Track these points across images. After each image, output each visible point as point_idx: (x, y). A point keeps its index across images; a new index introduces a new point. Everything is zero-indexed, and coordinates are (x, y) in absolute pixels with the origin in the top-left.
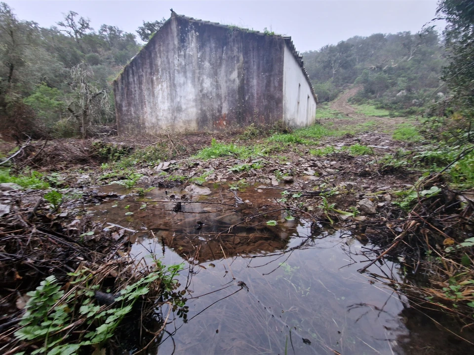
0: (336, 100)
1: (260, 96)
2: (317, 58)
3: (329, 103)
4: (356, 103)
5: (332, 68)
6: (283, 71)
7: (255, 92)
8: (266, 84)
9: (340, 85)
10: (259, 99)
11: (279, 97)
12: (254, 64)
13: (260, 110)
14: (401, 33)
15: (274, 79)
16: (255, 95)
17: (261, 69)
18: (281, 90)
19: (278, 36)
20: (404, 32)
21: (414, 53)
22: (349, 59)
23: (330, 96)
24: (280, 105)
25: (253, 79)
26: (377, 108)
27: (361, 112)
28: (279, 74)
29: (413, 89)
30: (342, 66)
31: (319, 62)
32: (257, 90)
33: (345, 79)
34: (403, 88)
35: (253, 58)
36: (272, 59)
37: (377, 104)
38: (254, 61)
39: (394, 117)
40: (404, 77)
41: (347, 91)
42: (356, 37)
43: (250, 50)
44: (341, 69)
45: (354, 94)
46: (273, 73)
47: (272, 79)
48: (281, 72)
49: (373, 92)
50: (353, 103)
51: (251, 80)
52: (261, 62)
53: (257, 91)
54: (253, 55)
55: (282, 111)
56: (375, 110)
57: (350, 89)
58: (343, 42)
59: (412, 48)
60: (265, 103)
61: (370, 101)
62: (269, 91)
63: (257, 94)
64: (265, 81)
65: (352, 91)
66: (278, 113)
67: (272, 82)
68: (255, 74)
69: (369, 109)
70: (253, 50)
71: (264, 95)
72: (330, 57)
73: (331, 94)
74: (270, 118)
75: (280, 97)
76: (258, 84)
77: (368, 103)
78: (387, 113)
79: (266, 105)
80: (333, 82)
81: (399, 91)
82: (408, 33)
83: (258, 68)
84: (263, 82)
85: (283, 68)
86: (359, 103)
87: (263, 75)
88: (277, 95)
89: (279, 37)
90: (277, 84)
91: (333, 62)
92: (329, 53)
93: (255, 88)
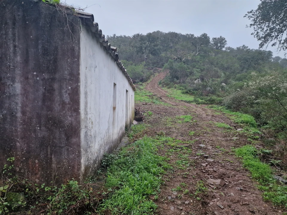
0: (149, 82)
1: (30, 119)
2: (130, 43)
3: (144, 84)
4: (166, 86)
5: (143, 53)
6: (79, 74)
7: (19, 108)
8: (44, 95)
9: (151, 68)
10: (27, 123)
11: (71, 124)
12: (15, 53)
13: (29, 146)
14: (188, 35)
15: (61, 88)
16: (19, 115)
17: (32, 64)
18: (77, 110)
19: (67, 8)
20: (190, 34)
21: (199, 50)
22: (156, 48)
23: (144, 78)
24: (74, 140)
25: (13, 81)
26: (183, 93)
27: (172, 96)
28: (70, 80)
29: (205, 78)
30: (152, 53)
31: (132, 47)
32: (24, 106)
33: (154, 64)
34: (198, 77)
35: (14, 41)
36: (56, 48)
37: (183, 90)
38: (15, 46)
39: (199, 104)
40: (197, 68)
41: (157, 74)
42: (158, 32)
43: (6, 24)
44: (150, 54)
45: (162, 78)
46: (57, 76)
47: (56, 86)
48: (75, 77)
49: (177, 78)
50: (163, 86)
51: (9, 83)
52: (32, 51)
53: (22, 108)
54: (14, 35)
55: (80, 152)
56: (183, 95)
57: (159, 72)
58: (150, 34)
59: (198, 47)
60: (42, 133)
61: (176, 85)
62: (50, 109)
63: (24, 113)
64: (42, 90)
65: (161, 75)
66: (71, 157)
67: (57, 93)
68: (18, 72)
69: (176, 93)
70: (14, 24)
71: (39, 116)
72: (141, 44)
73: (145, 75)
74: (54, 165)
75: (74, 123)
76: (25, 93)
77: (175, 88)
78: (191, 98)
79: (43, 137)
80: (145, 65)
81: (196, 79)
82: (193, 35)
83: (26, 61)
84: (37, 91)
85: (78, 69)
86: (168, 86)
87: (37, 76)
88: (69, 120)
89: (69, 11)
90: (66, 98)
91: (144, 48)
92: (140, 41)
93: (19, 100)
